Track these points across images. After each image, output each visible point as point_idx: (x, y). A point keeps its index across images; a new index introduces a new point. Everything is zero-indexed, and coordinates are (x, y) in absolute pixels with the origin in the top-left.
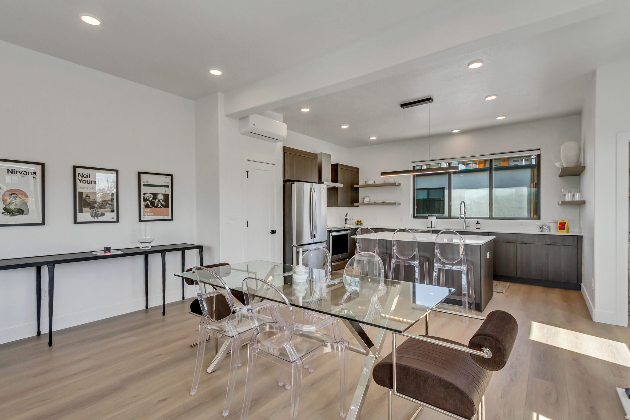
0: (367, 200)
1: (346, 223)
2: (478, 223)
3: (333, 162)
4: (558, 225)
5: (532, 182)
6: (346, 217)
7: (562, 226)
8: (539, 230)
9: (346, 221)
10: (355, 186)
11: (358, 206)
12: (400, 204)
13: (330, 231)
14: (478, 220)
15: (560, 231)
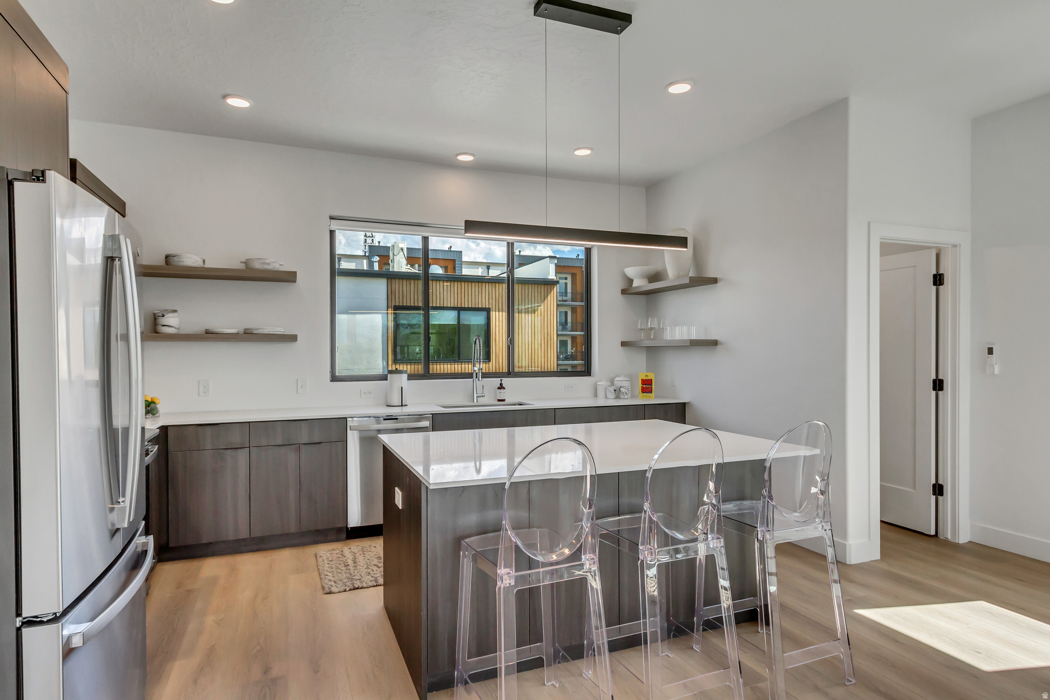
0: (173, 322)
2: (501, 387)
4: (640, 385)
5: (390, 303)
7: (647, 386)
14: (501, 380)
15: (643, 396)
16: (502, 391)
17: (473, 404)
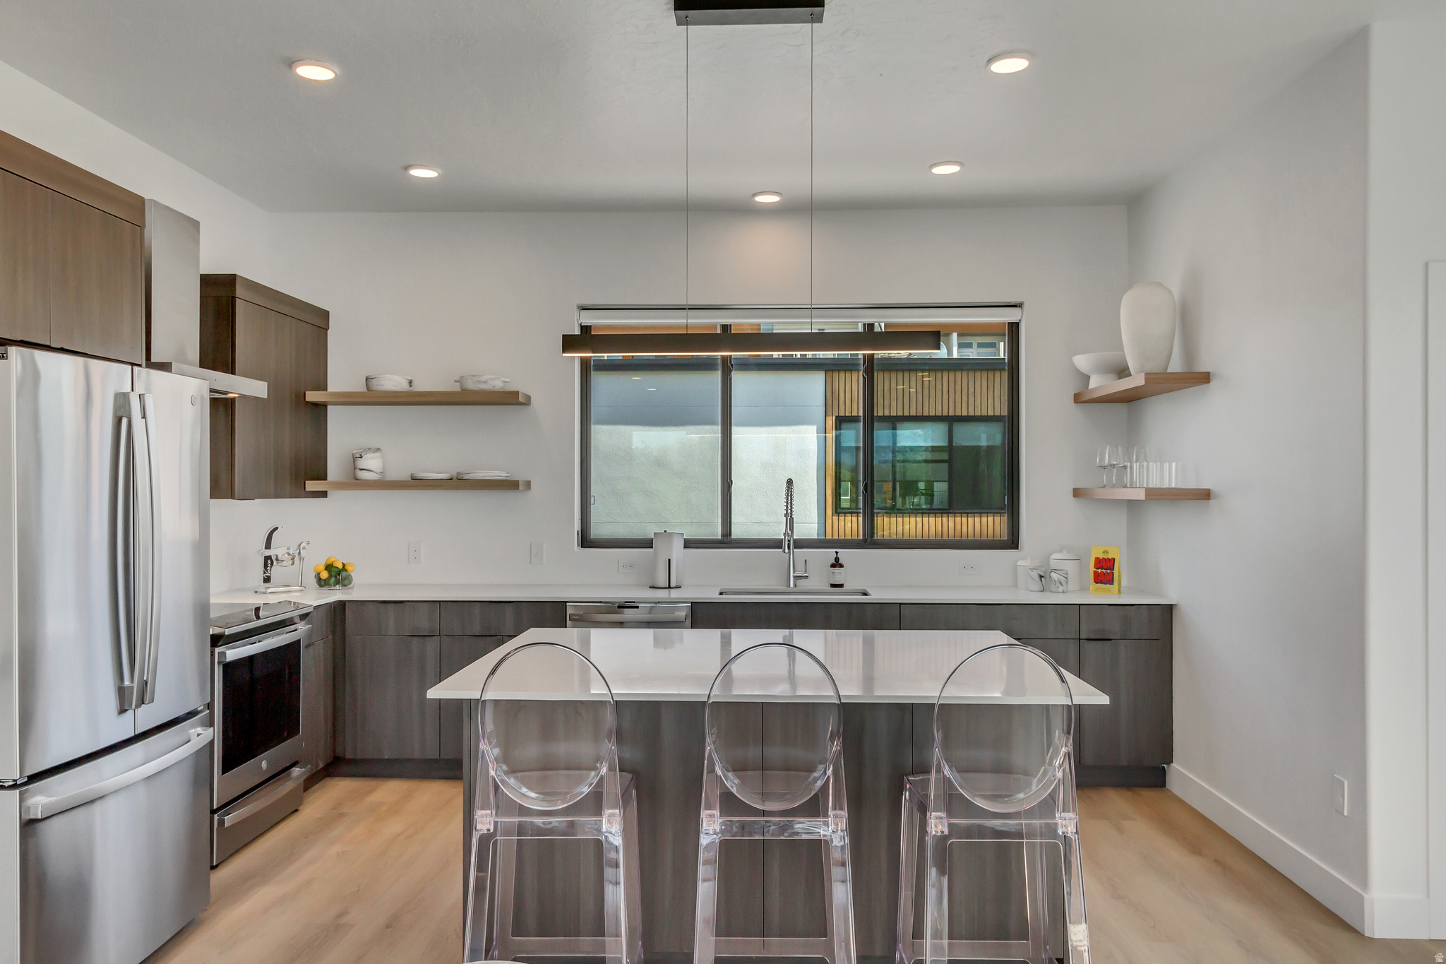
0: (372, 465)
1: (267, 580)
2: (837, 564)
3: (213, 263)
4: (1092, 568)
5: (829, 413)
6: (268, 546)
7: (1104, 571)
8: (1036, 585)
9: (266, 566)
10: (312, 396)
11: (323, 494)
12: (528, 485)
13: (216, 640)
14: (837, 553)
15: (1097, 589)
16: (837, 570)
17: (787, 589)
